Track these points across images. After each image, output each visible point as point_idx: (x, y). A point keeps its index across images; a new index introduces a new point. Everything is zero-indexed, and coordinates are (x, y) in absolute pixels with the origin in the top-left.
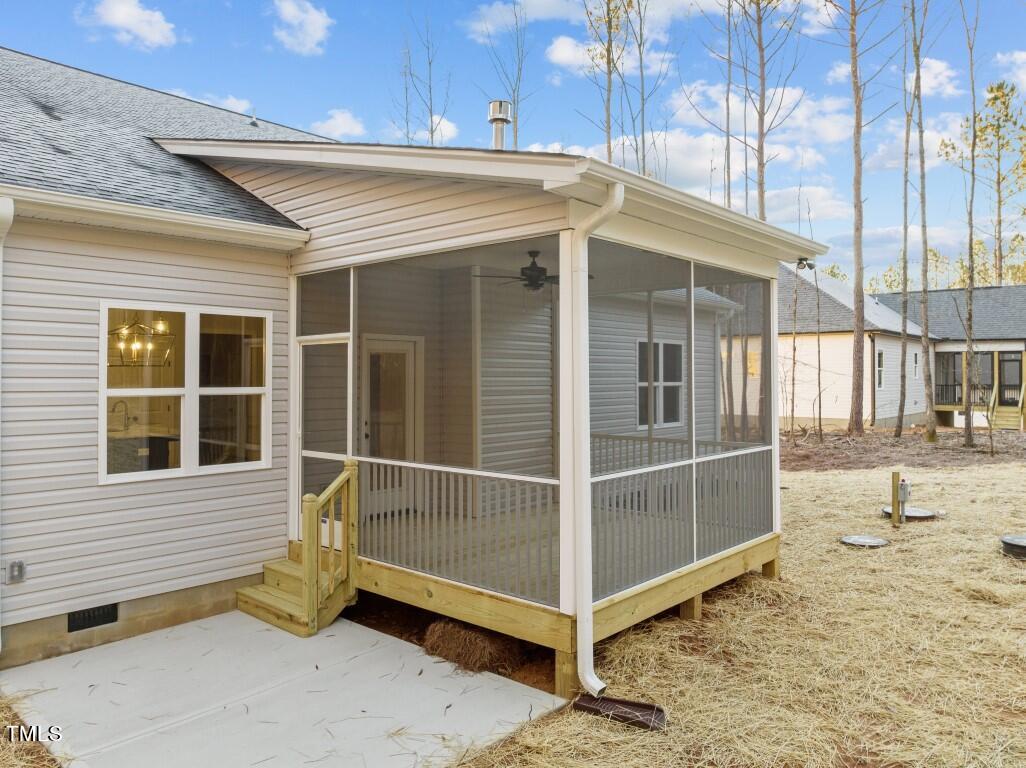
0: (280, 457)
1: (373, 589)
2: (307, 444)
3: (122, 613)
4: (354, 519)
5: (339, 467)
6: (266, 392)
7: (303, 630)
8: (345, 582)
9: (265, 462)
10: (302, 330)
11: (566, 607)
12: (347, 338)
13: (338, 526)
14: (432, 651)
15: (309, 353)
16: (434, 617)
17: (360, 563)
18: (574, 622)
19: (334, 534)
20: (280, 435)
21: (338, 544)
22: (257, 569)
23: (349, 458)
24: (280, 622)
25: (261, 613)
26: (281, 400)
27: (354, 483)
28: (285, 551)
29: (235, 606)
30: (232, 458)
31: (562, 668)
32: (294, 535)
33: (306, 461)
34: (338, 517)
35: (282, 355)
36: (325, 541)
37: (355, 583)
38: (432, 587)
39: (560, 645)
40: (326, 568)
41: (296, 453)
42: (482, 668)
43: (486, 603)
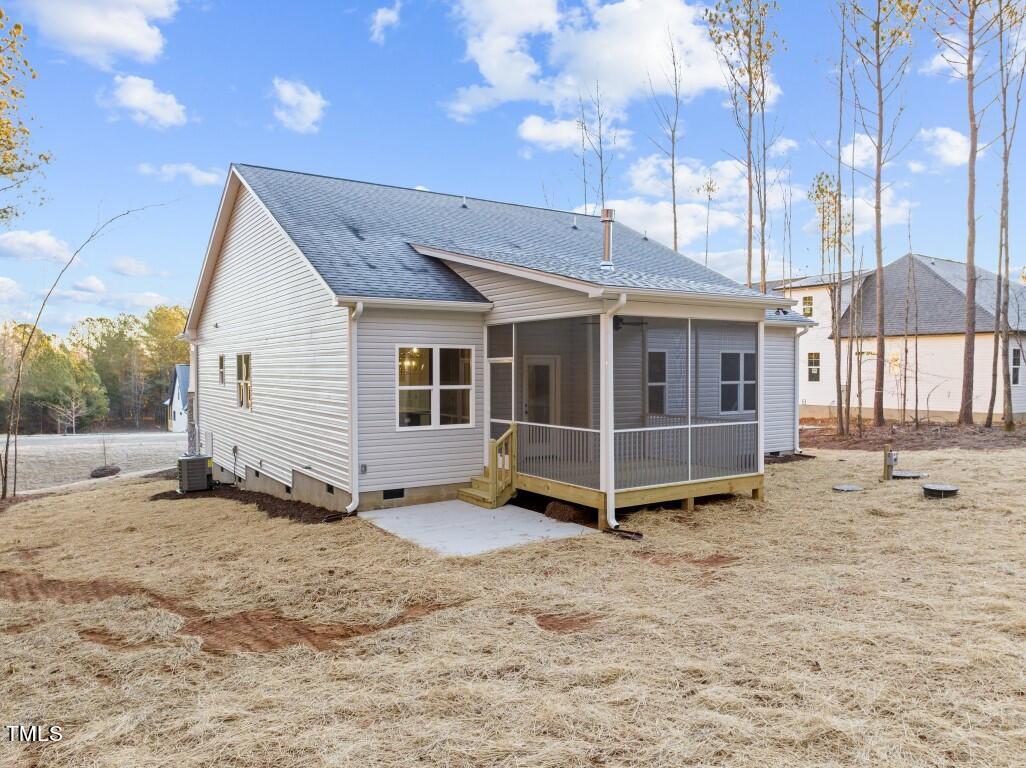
0: (479, 422)
1: (524, 488)
2: (493, 415)
3: (406, 493)
4: (515, 453)
5: (508, 426)
6: (472, 387)
7: (489, 505)
8: (510, 485)
9: (471, 424)
10: (490, 355)
11: (602, 489)
12: (511, 360)
13: (507, 457)
14: (548, 515)
15: (494, 367)
16: (550, 499)
17: (518, 476)
18: (605, 495)
19: (504, 461)
20: (479, 410)
21: (507, 467)
22: (468, 480)
23: (512, 422)
24: (479, 503)
25: (469, 499)
26: (479, 392)
27: (515, 435)
28: (482, 472)
29: (457, 498)
30: (455, 422)
31: (601, 517)
32: (486, 464)
33: (492, 424)
34: (507, 453)
35: (480, 368)
36: (500, 466)
37: (516, 486)
38: (550, 484)
39: (600, 507)
40: (500, 479)
41: (487, 420)
42: (570, 521)
43: (571, 490)
